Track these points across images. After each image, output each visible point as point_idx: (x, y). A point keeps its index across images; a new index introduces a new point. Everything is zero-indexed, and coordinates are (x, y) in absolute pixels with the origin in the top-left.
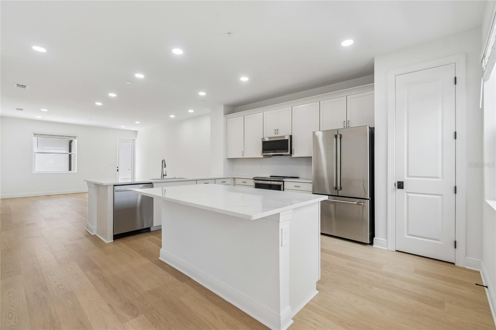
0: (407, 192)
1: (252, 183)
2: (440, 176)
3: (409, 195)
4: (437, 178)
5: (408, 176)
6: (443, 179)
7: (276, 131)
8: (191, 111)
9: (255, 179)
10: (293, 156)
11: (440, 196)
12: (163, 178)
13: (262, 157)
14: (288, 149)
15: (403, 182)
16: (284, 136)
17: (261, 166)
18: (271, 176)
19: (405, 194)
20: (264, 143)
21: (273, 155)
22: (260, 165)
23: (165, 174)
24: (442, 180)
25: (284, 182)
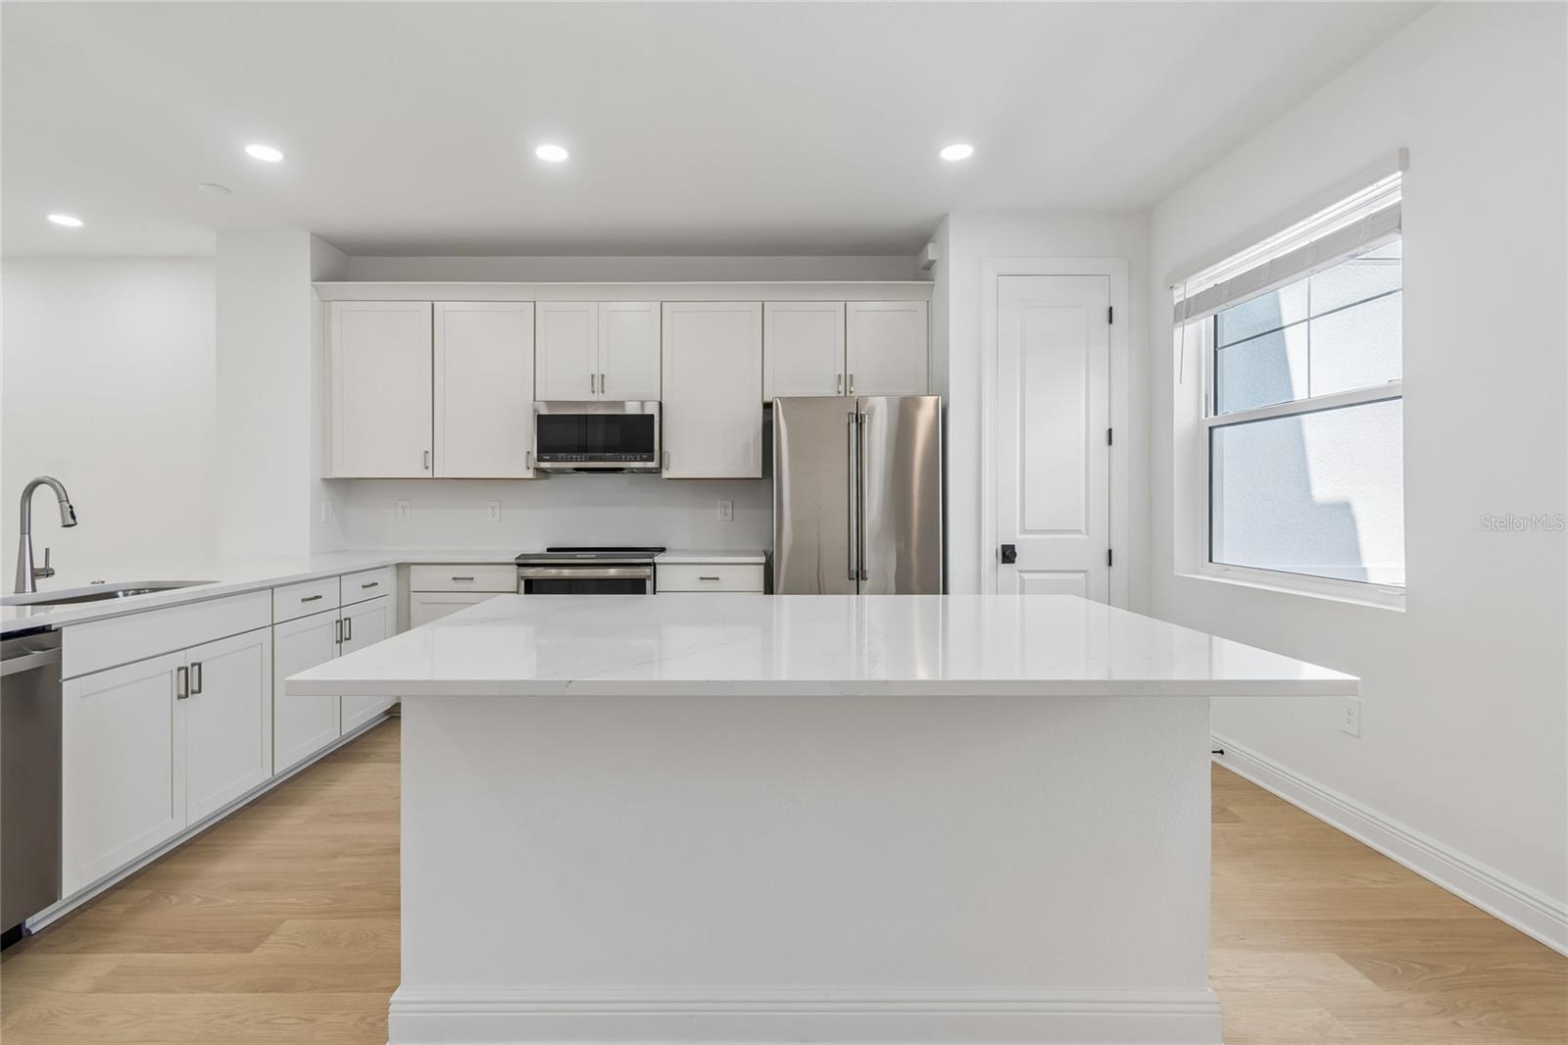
0: (1019, 571)
1: (510, 577)
2: (1083, 530)
3: (1026, 576)
4: (1078, 532)
5: (1024, 531)
6: (1087, 533)
7: (598, 381)
8: (65, 220)
9: (522, 563)
10: (665, 474)
11: (1083, 575)
12: (34, 589)
13: (531, 476)
14: (653, 451)
15: (1013, 546)
16: (621, 404)
17: (497, 511)
18: (549, 550)
19: (1018, 573)
20: (544, 423)
21: (578, 470)
22: (493, 508)
23: (39, 564)
24: (1086, 537)
25: (654, 565)
